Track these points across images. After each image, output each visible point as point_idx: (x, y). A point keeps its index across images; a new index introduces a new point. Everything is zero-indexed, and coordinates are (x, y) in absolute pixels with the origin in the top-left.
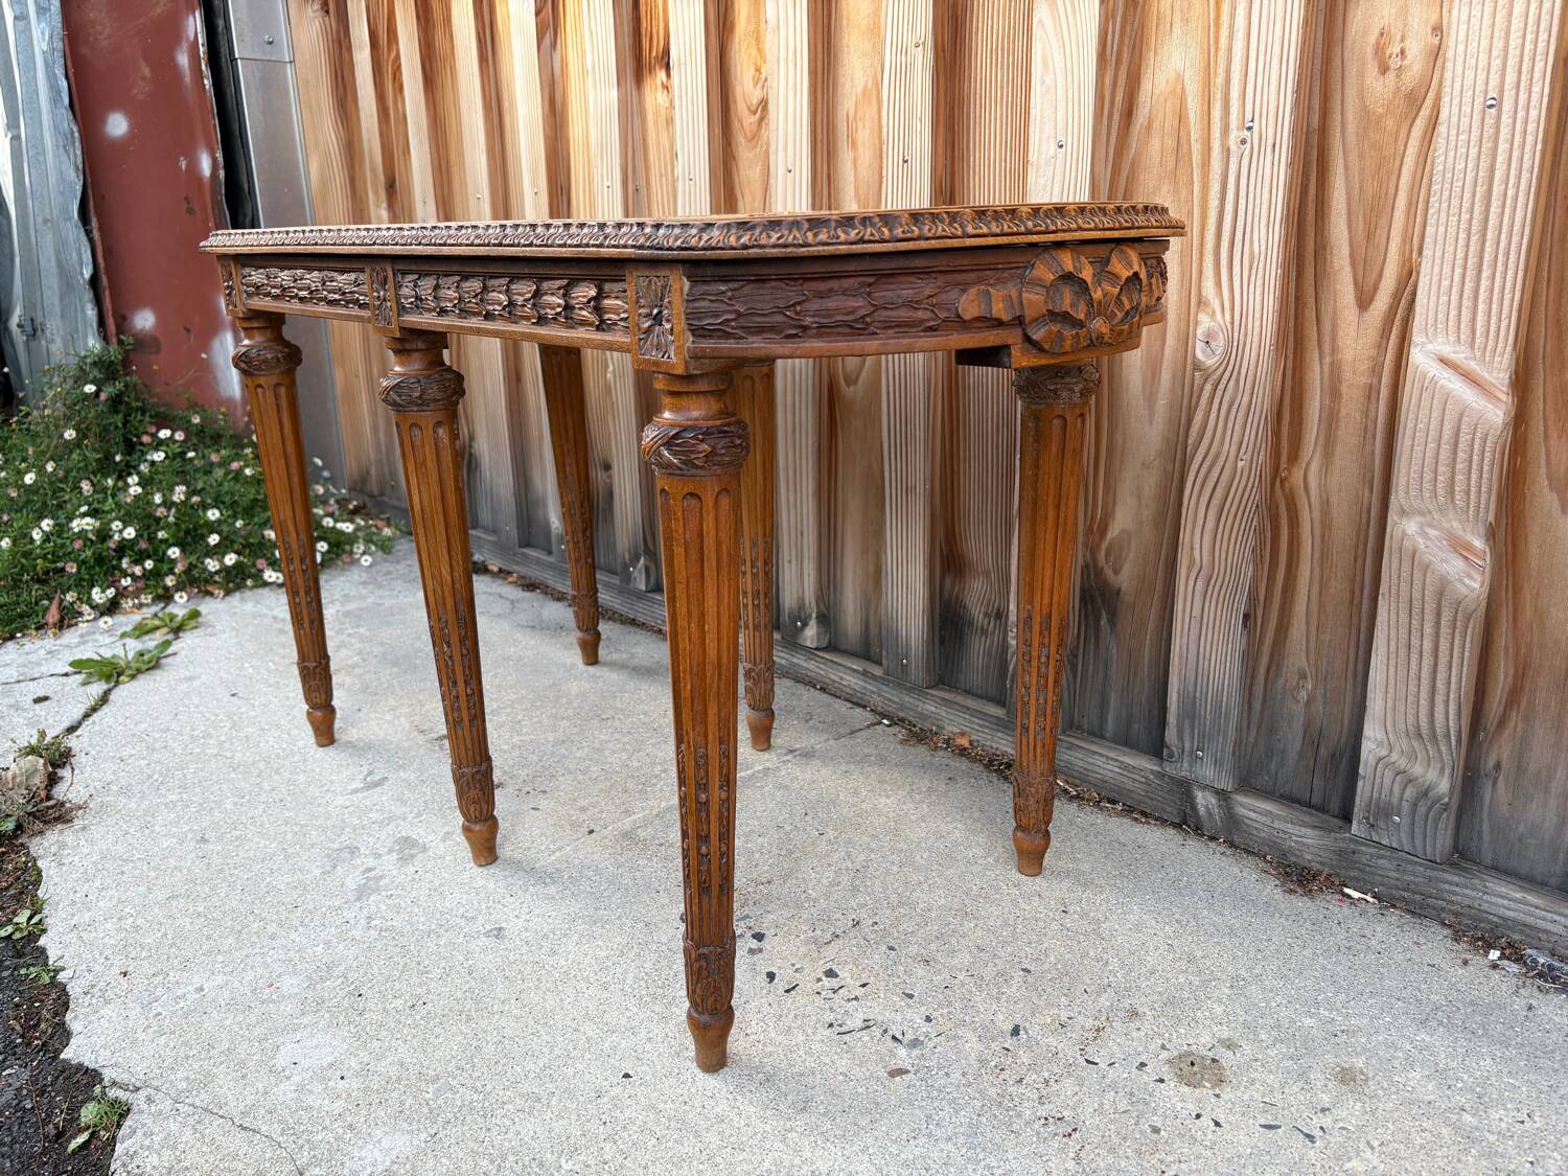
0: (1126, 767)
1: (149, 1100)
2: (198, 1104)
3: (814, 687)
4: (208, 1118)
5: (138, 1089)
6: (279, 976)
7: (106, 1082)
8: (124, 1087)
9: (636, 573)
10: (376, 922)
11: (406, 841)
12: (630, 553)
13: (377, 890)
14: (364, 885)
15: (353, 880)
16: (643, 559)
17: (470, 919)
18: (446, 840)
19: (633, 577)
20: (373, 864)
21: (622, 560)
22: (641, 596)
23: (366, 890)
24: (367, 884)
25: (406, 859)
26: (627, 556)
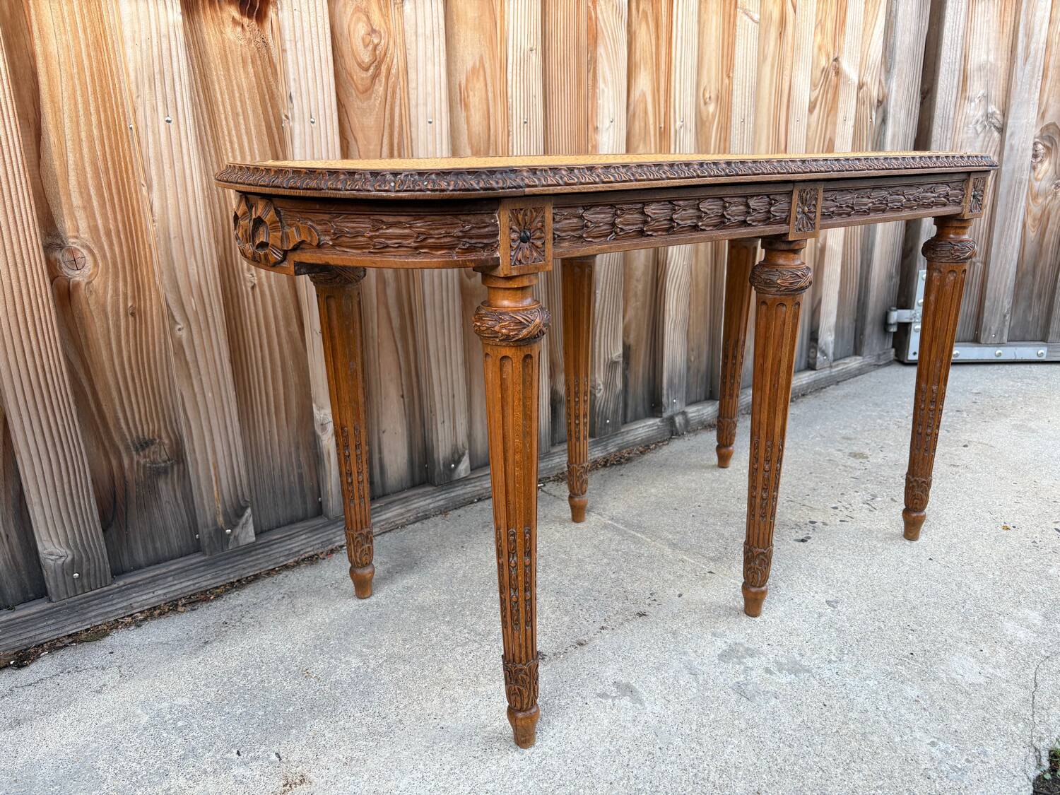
0: (650, 426)
1: (1040, 739)
2: (1031, 713)
3: (472, 502)
4: (1038, 704)
5: (1036, 749)
6: (906, 699)
7: (1039, 772)
8: (1039, 759)
9: (238, 530)
10: (833, 658)
11: (724, 656)
12: (225, 514)
13: (796, 663)
14: (789, 671)
15: (785, 678)
16: (249, 510)
17: (820, 615)
18: (723, 635)
19: (232, 537)
20: (761, 671)
21: (211, 529)
22: (249, 549)
23: (796, 669)
24: (788, 670)
25: (751, 653)
26: (220, 520)
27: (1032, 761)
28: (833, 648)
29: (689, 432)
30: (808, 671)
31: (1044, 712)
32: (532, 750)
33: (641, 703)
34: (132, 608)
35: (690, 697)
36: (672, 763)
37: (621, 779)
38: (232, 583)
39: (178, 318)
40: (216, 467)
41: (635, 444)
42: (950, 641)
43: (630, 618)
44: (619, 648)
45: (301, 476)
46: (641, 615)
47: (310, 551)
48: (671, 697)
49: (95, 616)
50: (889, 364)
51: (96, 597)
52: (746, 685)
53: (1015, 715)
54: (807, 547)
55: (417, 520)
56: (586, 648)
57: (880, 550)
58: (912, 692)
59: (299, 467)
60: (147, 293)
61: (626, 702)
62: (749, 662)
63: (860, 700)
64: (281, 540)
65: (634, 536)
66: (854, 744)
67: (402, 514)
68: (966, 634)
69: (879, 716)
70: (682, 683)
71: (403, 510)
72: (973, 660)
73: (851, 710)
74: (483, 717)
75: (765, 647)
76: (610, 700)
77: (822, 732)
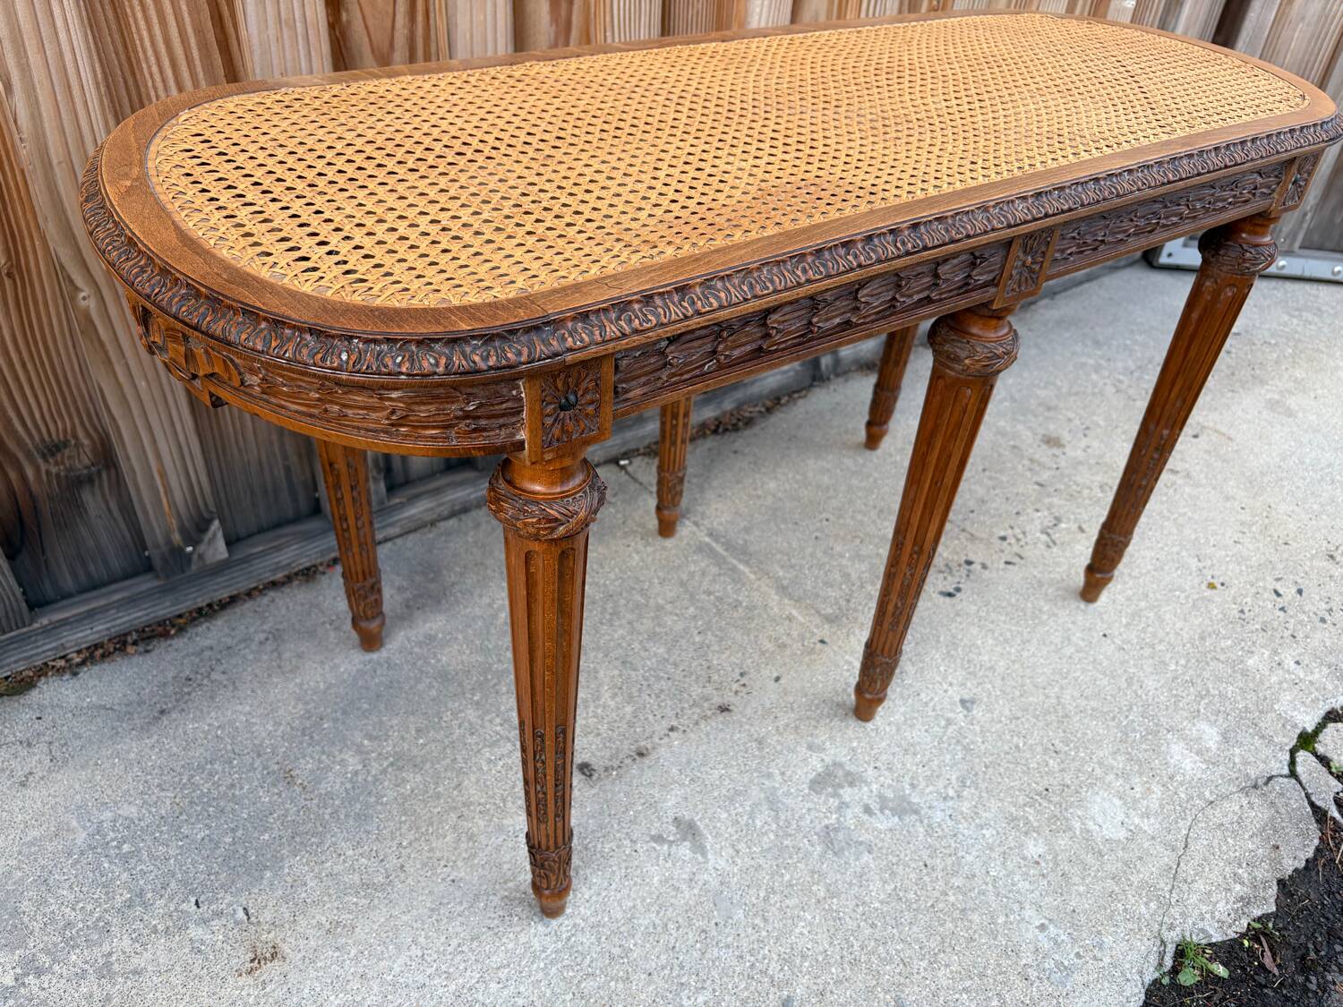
0: (786, 372)
1: (1171, 928)
2: (1169, 887)
4: (1182, 875)
5: (1162, 941)
6: (1024, 858)
7: (1157, 975)
8: (1162, 956)
9: (202, 548)
10: (951, 793)
11: (818, 783)
12: (182, 530)
13: (904, 798)
14: (894, 812)
15: (884, 822)
16: (216, 523)
17: (949, 722)
18: (821, 749)
19: (195, 557)
20: (858, 810)
21: (165, 549)
22: (221, 568)
23: (903, 808)
24: (891, 809)
25: (853, 780)
26: (177, 538)
27: (1153, 959)
28: (954, 777)
29: (837, 375)
30: (916, 812)
31: (1185, 887)
32: (560, 920)
33: (704, 854)
34: (65, 648)
35: (765, 847)
36: (728, 946)
37: (663, 968)
38: (200, 610)
39: (79, 281)
40: (163, 474)
41: (760, 397)
42: (1098, 772)
43: (709, 713)
44: (689, 762)
45: (288, 470)
46: (724, 709)
47: (305, 562)
48: (741, 846)
49: (16, 662)
50: (1131, 264)
51: (12, 641)
52: (836, 830)
53: (1149, 889)
54: (954, 606)
55: (453, 514)
56: (646, 761)
57: (1045, 617)
58: (1034, 848)
59: (285, 457)
60: (28, 242)
61: (685, 850)
62: (847, 793)
63: (969, 858)
64: (263, 554)
65: (734, 569)
66: (949, 925)
67: (432, 509)
68: (1119, 762)
69: (987, 884)
70: (758, 823)
71: (432, 504)
72: (1117, 802)
73: (955, 874)
74: (506, 866)
75: (871, 771)
76: (666, 847)
77: (914, 906)
